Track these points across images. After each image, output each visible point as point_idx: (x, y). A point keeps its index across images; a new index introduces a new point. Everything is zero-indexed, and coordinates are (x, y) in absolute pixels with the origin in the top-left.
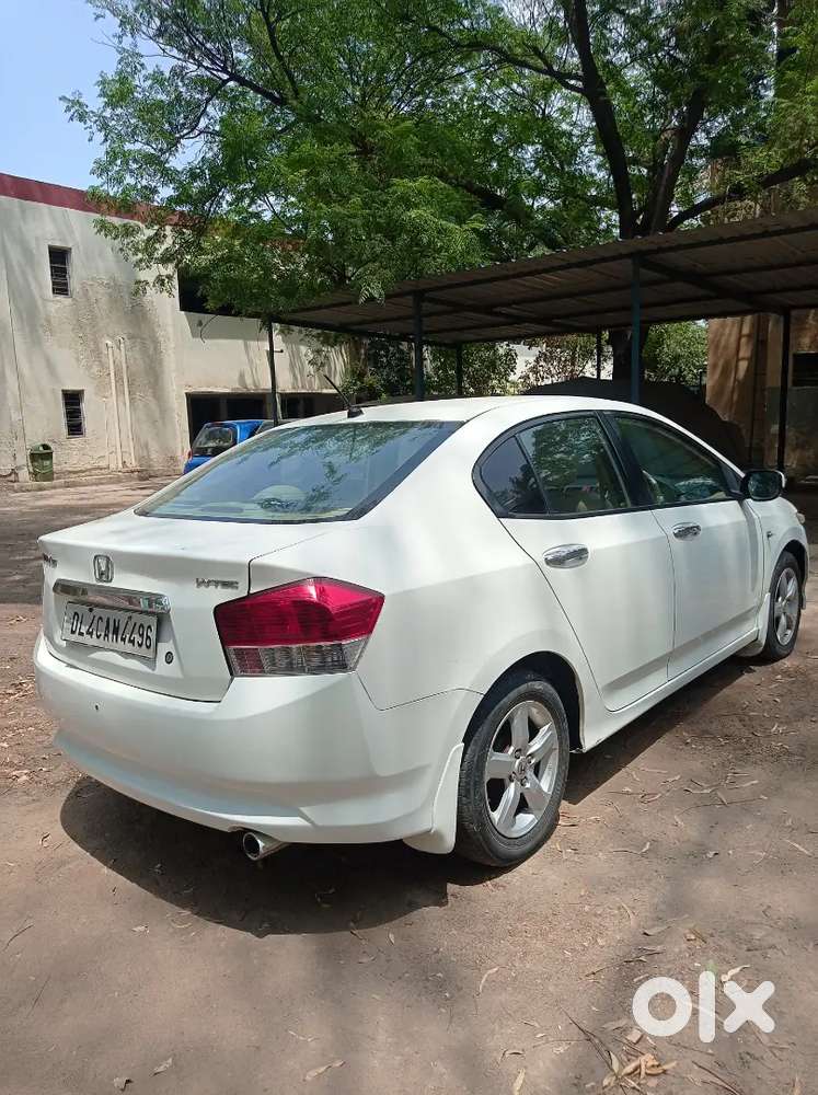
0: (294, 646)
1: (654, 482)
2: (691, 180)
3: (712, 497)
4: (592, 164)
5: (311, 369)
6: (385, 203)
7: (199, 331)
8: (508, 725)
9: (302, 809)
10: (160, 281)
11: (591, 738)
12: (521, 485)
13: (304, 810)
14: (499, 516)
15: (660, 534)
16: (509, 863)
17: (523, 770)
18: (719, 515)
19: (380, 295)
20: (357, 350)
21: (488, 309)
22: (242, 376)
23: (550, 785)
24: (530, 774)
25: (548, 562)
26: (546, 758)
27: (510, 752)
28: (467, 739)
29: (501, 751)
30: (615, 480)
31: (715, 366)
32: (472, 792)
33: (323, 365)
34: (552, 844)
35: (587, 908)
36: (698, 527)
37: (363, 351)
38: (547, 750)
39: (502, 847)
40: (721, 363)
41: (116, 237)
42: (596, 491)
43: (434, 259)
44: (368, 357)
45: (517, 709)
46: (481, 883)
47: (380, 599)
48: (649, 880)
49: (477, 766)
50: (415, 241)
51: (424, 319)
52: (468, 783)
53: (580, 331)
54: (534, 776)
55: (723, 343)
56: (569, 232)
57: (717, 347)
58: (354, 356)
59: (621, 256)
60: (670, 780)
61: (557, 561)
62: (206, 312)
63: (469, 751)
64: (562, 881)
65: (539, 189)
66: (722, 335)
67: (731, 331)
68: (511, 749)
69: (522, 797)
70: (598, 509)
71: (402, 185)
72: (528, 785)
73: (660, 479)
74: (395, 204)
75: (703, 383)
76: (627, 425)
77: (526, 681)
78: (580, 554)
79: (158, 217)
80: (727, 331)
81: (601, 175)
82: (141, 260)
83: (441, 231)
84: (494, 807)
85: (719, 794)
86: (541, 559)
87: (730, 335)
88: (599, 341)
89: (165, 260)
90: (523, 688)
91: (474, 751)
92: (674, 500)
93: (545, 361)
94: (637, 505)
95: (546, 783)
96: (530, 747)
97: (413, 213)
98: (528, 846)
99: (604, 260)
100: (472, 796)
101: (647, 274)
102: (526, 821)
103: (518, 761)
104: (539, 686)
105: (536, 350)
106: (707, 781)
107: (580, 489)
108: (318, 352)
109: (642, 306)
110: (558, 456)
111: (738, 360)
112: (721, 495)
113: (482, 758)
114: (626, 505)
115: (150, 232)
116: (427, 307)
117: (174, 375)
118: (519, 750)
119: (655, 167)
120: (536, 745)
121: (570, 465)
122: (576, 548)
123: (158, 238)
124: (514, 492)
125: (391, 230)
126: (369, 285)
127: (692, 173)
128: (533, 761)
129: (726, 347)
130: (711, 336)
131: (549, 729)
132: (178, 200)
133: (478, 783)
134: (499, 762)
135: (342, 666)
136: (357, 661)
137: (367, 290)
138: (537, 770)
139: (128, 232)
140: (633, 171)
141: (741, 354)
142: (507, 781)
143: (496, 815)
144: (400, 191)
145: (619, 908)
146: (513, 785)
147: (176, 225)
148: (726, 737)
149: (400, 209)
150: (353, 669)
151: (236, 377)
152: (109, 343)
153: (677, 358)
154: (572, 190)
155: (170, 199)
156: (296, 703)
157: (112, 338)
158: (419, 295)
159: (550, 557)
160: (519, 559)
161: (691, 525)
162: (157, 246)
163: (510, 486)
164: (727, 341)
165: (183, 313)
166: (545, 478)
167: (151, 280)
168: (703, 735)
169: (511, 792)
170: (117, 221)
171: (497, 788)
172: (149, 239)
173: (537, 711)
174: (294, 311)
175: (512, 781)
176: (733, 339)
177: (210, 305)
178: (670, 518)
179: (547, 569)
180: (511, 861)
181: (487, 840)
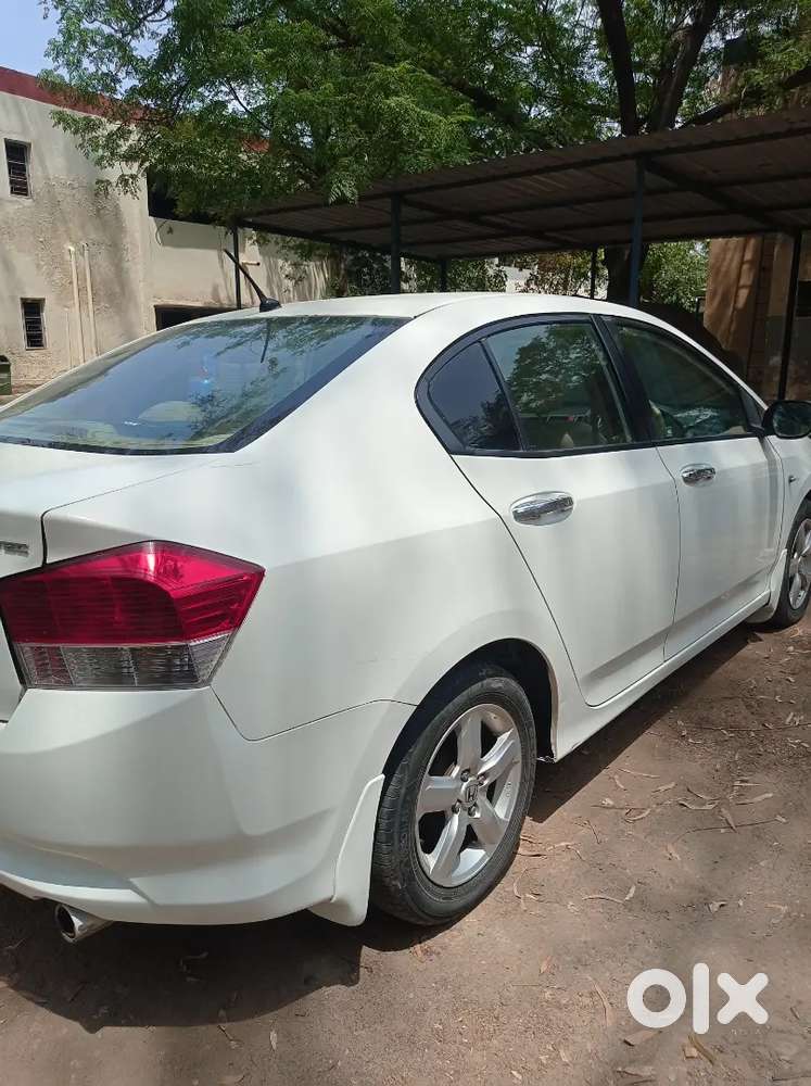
0: (126, 646)
1: (658, 412)
2: (701, 87)
3: (726, 433)
4: (595, 72)
5: (290, 284)
6: (362, 90)
7: (169, 237)
8: (453, 738)
9: (131, 880)
10: (123, 180)
11: (564, 743)
12: (492, 410)
13: (135, 881)
14: (450, 452)
15: (664, 478)
16: (448, 920)
17: (470, 795)
18: (736, 456)
19: (353, 194)
20: (338, 265)
21: (474, 217)
22: (215, 290)
23: (508, 810)
24: (482, 799)
25: (519, 517)
26: (505, 774)
27: (454, 774)
28: (389, 770)
29: (442, 774)
30: (611, 407)
31: (714, 293)
32: (396, 837)
33: (301, 279)
34: (508, 886)
35: (547, 995)
36: (712, 470)
37: (342, 266)
38: (506, 766)
39: (437, 902)
40: (720, 291)
41: (76, 132)
42: (586, 421)
43: (416, 156)
44: (349, 272)
45: (467, 717)
46: (407, 947)
47: (258, 574)
48: (633, 947)
49: (405, 801)
50: (395, 133)
51: (403, 228)
52: (390, 826)
53: (574, 247)
54: (487, 803)
55: (723, 269)
56: (567, 138)
57: (717, 273)
58: (335, 272)
59: (624, 157)
60: (662, 788)
61: (530, 516)
62: (176, 218)
63: (394, 782)
64: (518, 946)
65: (536, 95)
66: (724, 259)
67: (733, 257)
68: (456, 770)
69: (469, 828)
70: (588, 443)
71: (381, 72)
72: (477, 815)
73: (666, 410)
74: (373, 92)
75: (700, 311)
76: (631, 337)
77: (483, 679)
78: (562, 506)
79: (121, 112)
80: (729, 256)
81: (604, 82)
82: (102, 157)
83: (424, 123)
84: (429, 849)
85: (724, 811)
86: (508, 515)
87: (732, 260)
88: (594, 260)
89: (129, 157)
90: (475, 688)
91: (400, 781)
92: (683, 434)
93: (536, 284)
94: (637, 440)
95: (502, 809)
96: (484, 763)
97: (392, 101)
98: (475, 893)
99: (605, 160)
100: (396, 843)
101: (651, 179)
102: (474, 858)
103: (465, 784)
104: (496, 683)
105: (526, 273)
106: (709, 793)
107: (567, 418)
108: (296, 265)
109: (645, 220)
110: (544, 377)
111: (738, 288)
112: (739, 430)
113: (413, 789)
114: (625, 441)
115: (114, 127)
116: (406, 211)
117: (142, 284)
118: (468, 770)
119: (662, 73)
120: (491, 761)
121: (556, 388)
122: (555, 497)
123: (123, 133)
124: (486, 420)
125: (368, 122)
126: (340, 182)
127: (702, 81)
128: (486, 782)
129: (727, 272)
130: (712, 261)
131: (509, 738)
132: (143, 92)
133: (405, 825)
134: (438, 789)
135: (189, 677)
136: (214, 671)
137: (339, 188)
138: (491, 793)
139: (90, 126)
140: (638, 77)
141: (742, 282)
142: (449, 812)
143: (431, 861)
144: (378, 77)
145: (591, 994)
146: (456, 817)
147: (141, 119)
148: (730, 728)
149: (379, 97)
150: (207, 682)
151: (209, 290)
152: (72, 249)
153: (674, 284)
154: (571, 97)
155: (133, 89)
156: (118, 732)
157: (75, 243)
158: (399, 197)
159: (521, 510)
160: (477, 513)
161: (704, 467)
162: (121, 142)
163: (481, 413)
164: (730, 264)
165: (152, 218)
166: (527, 404)
167: (114, 180)
168: (703, 725)
169: (454, 826)
170: (79, 115)
171: (433, 826)
172: (111, 135)
173: (496, 717)
174: (260, 214)
175: (454, 810)
176: (735, 264)
177: (180, 210)
178: (679, 457)
179: (516, 525)
180: (450, 917)
181: (416, 898)
